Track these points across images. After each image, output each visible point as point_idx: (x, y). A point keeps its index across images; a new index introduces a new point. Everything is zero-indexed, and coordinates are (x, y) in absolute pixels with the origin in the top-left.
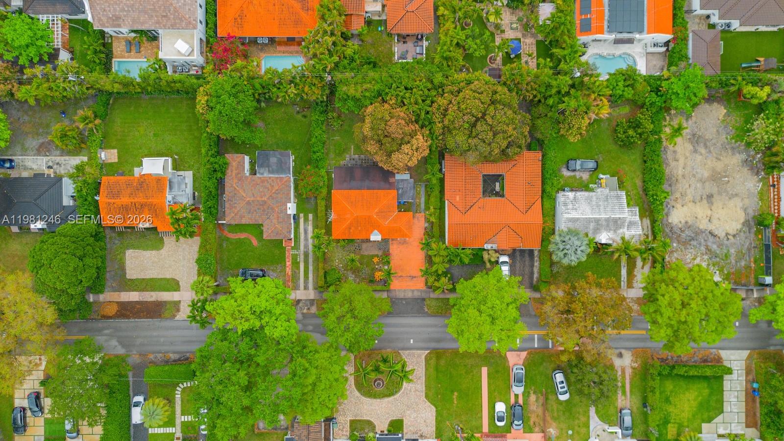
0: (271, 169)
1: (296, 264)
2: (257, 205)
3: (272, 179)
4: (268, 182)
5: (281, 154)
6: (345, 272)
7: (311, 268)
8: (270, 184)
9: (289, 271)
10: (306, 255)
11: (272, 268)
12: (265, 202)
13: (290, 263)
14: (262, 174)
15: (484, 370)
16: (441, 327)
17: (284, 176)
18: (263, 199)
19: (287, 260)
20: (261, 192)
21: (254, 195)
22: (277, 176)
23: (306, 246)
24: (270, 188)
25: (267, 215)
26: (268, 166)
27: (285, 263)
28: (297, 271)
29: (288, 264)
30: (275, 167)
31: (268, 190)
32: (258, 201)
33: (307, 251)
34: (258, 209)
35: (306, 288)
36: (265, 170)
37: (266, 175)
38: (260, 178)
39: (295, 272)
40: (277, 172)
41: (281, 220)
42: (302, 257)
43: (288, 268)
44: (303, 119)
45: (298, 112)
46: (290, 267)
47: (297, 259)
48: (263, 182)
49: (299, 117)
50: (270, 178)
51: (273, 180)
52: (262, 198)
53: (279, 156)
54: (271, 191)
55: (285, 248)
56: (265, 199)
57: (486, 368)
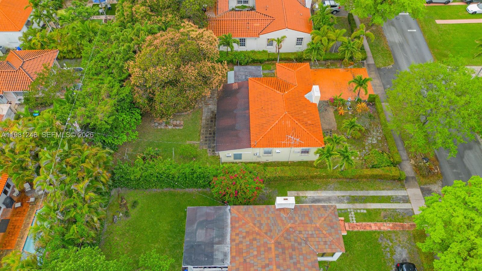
0: (217, 240)
1: (371, 215)
2: (284, 260)
3: (234, 237)
4: (241, 242)
5: (192, 222)
6: (366, 148)
7: (372, 193)
8: (244, 237)
9: (386, 227)
10: (354, 200)
11: (389, 255)
12: (278, 244)
13: (372, 224)
14: (225, 255)
15: (439, 22)
16: (406, 53)
17: (229, 217)
18: (273, 246)
19: (368, 229)
20: (259, 251)
21: (267, 265)
22: (229, 229)
23: (340, 200)
24: (251, 237)
25: (300, 244)
26: (211, 244)
27: (374, 232)
28: (383, 213)
29: (374, 228)
30: (214, 233)
31: (255, 239)
32: (277, 256)
33: (348, 199)
34: (291, 258)
35: (406, 200)
36: (218, 250)
37: (227, 248)
38: (233, 258)
39: (385, 217)
40: (222, 228)
41: (307, 220)
42: (358, 206)
43: (382, 228)
44: (138, 207)
45: (127, 214)
46: (379, 224)
47: (364, 214)
48: (239, 252)
49: (133, 213)
50: (232, 240)
51: (237, 235)
52: (270, 249)
53: (195, 226)
54: (258, 234)
55: (348, 231)
56: (271, 244)
57: (436, 21)
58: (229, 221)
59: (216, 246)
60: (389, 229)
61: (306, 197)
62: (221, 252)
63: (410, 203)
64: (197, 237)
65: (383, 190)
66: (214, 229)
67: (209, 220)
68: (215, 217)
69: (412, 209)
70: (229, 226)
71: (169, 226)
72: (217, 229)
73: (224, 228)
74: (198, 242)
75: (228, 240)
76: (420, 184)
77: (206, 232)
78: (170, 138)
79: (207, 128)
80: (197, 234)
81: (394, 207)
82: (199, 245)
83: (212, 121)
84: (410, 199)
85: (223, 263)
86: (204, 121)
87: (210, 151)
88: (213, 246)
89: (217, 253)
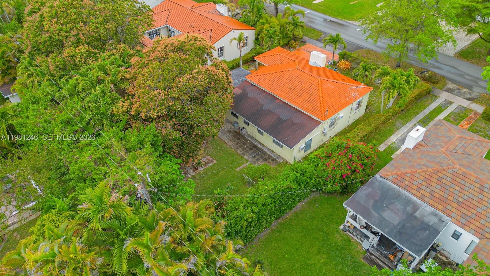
0: (409, 209)
3: (419, 194)
7: (426, 111)
8: (429, 186)
10: (424, 123)
12: (462, 166)
14: (435, 215)
17: (390, 183)
18: (463, 170)
20: (458, 184)
22: (405, 192)
24: (434, 180)
25: (468, 158)
26: (411, 216)
28: (451, 119)
30: (399, 205)
35: (449, 102)
36: (423, 216)
37: (427, 208)
39: (455, 120)
40: (398, 196)
50: (422, 198)
52: (464, 173)
53: (375, 214)
58: (394, 186)
59: (417, 214)
60: (469, 126)
61: (394, 142)
62: (428, 215)
63: (453, 103)
64: (391, 221)
65: (429, 105)
66: (394, 203)
67: (378, 199)
68: (378, 192)
69: (460, 105)
70: (401, 190)
71: (324, 256)
72: (396, 200)
73: (400, 195)
74: (398, 224)
75: (419, 201)
76: (441, 89)
77: (392, 210)
78: (214, 178)
79: (241, 146)
80: (386, 218)
81: (450, 111)
82: (404, 226)
83: (238, 139)
84: (450, 100)
85: (444, 223)
86: (231, 143)
87: (269, 162)
88: (415, 217)
89: (425, 219)
